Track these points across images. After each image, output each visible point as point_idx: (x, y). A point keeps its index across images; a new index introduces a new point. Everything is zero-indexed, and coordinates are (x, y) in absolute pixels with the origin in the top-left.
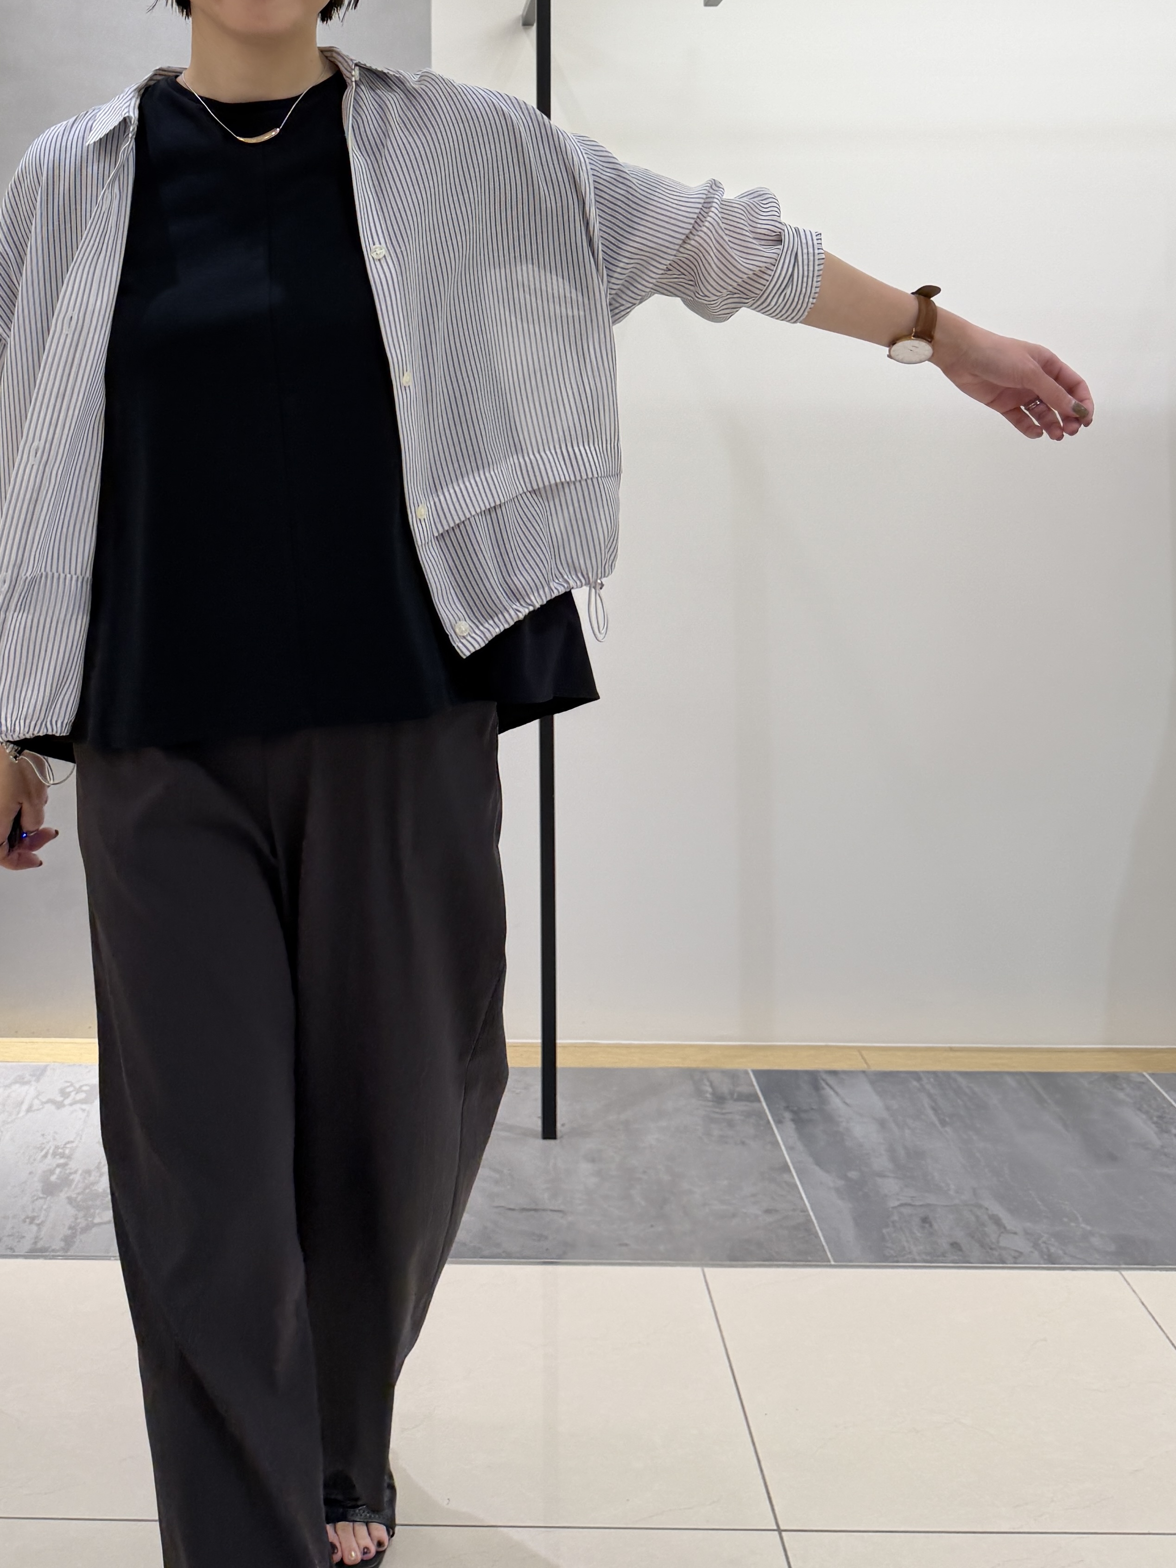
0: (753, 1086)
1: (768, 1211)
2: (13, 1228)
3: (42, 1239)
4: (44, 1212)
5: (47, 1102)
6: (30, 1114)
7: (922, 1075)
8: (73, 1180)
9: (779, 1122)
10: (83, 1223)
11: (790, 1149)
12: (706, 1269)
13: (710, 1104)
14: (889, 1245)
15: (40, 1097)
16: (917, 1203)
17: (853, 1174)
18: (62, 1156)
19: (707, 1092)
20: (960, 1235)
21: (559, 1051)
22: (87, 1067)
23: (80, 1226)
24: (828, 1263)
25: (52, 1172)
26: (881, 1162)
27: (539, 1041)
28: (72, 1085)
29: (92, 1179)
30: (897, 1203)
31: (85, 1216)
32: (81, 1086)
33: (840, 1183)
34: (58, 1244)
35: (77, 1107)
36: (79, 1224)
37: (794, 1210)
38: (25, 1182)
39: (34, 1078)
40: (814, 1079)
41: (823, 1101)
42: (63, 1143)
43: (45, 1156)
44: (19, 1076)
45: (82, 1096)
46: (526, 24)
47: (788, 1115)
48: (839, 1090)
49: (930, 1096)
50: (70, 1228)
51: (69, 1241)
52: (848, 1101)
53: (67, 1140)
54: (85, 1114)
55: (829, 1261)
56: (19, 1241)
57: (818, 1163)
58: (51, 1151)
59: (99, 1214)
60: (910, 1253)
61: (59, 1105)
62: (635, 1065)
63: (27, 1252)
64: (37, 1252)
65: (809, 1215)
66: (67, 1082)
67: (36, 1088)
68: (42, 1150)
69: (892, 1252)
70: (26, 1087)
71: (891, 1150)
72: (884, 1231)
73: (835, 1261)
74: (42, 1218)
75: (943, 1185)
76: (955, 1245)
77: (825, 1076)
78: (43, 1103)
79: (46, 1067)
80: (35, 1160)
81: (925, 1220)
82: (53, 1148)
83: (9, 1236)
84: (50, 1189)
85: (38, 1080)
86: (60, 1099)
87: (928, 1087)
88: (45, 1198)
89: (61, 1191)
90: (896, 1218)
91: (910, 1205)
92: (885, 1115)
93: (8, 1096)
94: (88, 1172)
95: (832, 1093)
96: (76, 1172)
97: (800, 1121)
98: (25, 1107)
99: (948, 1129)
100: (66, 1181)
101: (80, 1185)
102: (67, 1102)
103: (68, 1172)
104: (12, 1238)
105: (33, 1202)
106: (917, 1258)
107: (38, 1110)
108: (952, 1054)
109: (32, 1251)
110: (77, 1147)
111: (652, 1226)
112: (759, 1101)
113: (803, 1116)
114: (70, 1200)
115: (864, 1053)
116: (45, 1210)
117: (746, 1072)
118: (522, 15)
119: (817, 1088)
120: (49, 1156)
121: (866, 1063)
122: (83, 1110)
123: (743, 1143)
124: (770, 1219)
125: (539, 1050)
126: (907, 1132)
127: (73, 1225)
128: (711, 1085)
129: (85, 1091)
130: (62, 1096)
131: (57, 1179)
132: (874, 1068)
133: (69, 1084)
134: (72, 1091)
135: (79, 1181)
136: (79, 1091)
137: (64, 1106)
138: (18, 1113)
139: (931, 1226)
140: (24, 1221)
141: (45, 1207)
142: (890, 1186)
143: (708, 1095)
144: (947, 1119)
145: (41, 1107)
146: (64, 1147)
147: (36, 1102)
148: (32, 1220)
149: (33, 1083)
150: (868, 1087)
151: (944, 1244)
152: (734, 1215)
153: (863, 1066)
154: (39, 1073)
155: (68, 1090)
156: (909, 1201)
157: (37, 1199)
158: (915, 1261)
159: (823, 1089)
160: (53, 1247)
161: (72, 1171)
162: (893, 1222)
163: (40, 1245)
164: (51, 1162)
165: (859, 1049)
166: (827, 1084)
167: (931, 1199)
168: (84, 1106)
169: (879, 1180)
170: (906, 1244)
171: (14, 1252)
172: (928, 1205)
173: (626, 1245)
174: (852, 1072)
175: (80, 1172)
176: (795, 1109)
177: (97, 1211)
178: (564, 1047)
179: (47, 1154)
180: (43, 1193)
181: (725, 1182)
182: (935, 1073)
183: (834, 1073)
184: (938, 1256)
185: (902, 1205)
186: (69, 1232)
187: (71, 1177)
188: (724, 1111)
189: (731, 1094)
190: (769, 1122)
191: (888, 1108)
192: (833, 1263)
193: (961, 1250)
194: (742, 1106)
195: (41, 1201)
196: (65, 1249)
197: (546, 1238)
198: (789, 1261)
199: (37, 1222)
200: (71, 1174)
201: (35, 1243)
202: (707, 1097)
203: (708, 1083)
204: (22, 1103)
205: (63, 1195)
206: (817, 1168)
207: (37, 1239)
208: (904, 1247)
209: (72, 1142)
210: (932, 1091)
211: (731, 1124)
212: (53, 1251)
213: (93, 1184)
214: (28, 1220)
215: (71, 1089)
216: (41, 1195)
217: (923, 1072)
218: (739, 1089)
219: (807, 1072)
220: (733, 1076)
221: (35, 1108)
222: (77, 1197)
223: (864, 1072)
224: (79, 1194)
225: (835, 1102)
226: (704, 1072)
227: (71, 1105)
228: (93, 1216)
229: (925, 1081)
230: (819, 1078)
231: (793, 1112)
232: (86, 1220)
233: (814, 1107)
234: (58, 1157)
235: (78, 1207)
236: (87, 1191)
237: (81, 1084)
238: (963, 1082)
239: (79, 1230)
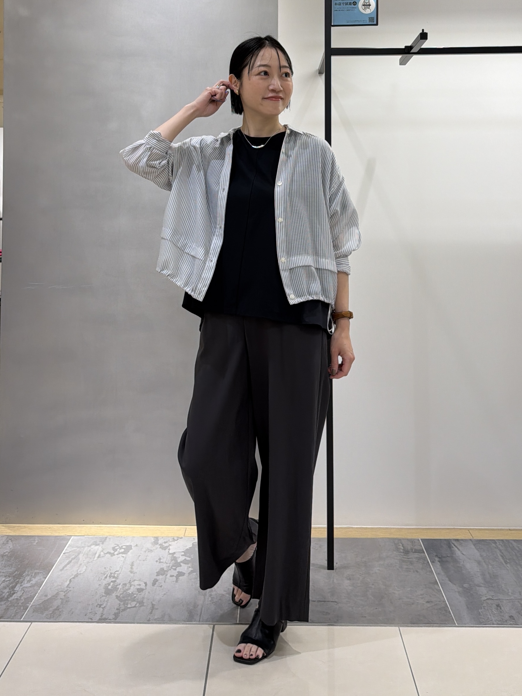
0: (421, 546)
1: (428, 602)
2: (92, 609)
3: (104, 614)
4: (105, 602)
5: (106, 554)
6: (99, 558)
7: (496, 541)
8: (118, 588)
9: (433, 562)
10: (123, 607)
11: (438, 574)
12: (400, 628)
13: (402, 554)
14: (482, 617)
15: (104, 551)
16: (495, 598)
17: (466, 585)
18: (114, 577)
19: (400, 549)
20: (513, 613)
21: (335, 530)
22: (124, 538)
23: (122, 608)
24: (455, 625)
25: (109, 584)
26: (479, 580)
27: (326, 526)
28: (118, 545)
29: (127, 588)
30: (486, 598)
31: (124, 604)
32: (122, 546)
33: (461, 589)
34: (111, 617)
35: (121, 555)
36: (121, 607)
37: (440, 601)
38: (97, 589)
39: (101, 543)
40: (448, 543)
41: (452, 552)
42: (114, 572)
43: (106, 577)
44: (95, 542)
45: (122, 550)
46: (320, 73)
47: (437, 559)
48: (460, 548)
49: (500, 551)
50: (117, 609)
51: (116, 615)
52: (464, 553)
53: (115, 571)
54: (124, 559)
55: (455, 624)
56: (94, 615)
57: (450, 581)
58: (109, 575)
59: (130, 603)
60: (491, 620)
61: (112, 555)
62: (369, 537)
63: (98, 620)
64: (102, 620)
65: (446, 604)
66: (116, 544)
67: (102, 547)
68: (105, 574)
69: (483, 620)
70: (98, 547)
71: (483, 575)
72: (480, 610)
73: (458, 624)
74: (104, 605)
75: (506, 590)
76: (511, 617)
77: (454, 542)
78: (105, 554)
79: (107, 537)
80: (101, 579)
81: (498, 606)
82: (109, 573)
83: (90, 613)
84: (108, 592)
85: (103, 544)
86: (112, 552)
87: (499, 546)
88: (106, 596)
89: (114, 593)
90: (485, 605)
91: (491, 599)
92: (480, 559)
93: (90, 551)
94: (125, 584)
95: (456, 549)
96: (120, 584)
97: (443, 561)
98: (97, 555)
99: (508, 565)
100: (115, 588)
101: (122, 590)
102: (116, 553)
103: (116, 584)
104: (91, 614)
105: (100, 598)
106: (495, 623)
107: (103, 557)
108: (510, 532)
109: (100, 619)
110: (120, 573)
111: (376, 608)
112: (424, 553)
113: (444, 559)
114: (117, 596)
115: (470, 531)
116: (106, 601)
117: (418, 540)
118: (318, 69)
119: (450, 547)
120: (108, 577)
121: (472, 536)
122: (123, 557)
123: (417, 571)
124: (429, 605)
125: (326, 530)
126: (490, 566)
127: (119, 608)
128: (403, 546)
129: (124, 549)
130: (114, 551)
131: (112, 587)
132: (475, 538)
133: (116, 545)
134: (118, 549)
135: (121, 589)
136: (121, 548)
137: (114, 555)
138: (94, 558)
139: (501, 608)
140: (97, 606)
141: (106, 600)
142: (483, 590)
143: (402, 550)
144: (508, 561)
145: (104, 555)
146: (114, 573)
147: (102, 553)
148: (100, 606)
149: (101, 545)
150: (473, 547)
151: (507, 617)
152: (413, 604)
153: (471, 538)
154: (103, 540)
155: (116, 548)
156: (491, 598)
157: (102, 597)
158: (494, 624)
159: (453, 547)
160: (110, 618)
161: (118, 584)
162: (483, 607)
163: (104, 616)
164: (108, 580)
165: (469, 530)
166: (455, 545)
167: (501, 597)
168: (124, 555)
169: (478, 588)
170: (490, 617)
171: (92, 620)
172: (499, 599)
173: (365, 617)
174: (466, 540)
175: (121, 584)
176: (440, 556)
177: (130, 602)
178: (337, 528)
179: (107, 576)
180: (105, 594)
181: (409, 589)
182: (502, 540)
183: (457, 540)
184: (504, 622)
185: (488, 599)
186: (117, 611)
187: (118, 587)
188: (408, 557)
189: (412, 549)
190: (428, 562)
191: (481, 556)
192: (457, 625)
193: (514, 619)
194: (416, 555)
195: (105, 597)
196: (115, 619)
197: (329, 614)
198: (437, 624)
199: (103, 607)
200: (117, 585)
201: (102, 616)
202: (401, 551)
203: (401, 545)
204: (96, 553)
205: (114, 595)
206: (450, 583)
207: (102, 614)
208: (489, 618)
209: (118, 571)
210: (501, 548)
211: (411, 563)
212: (110, 619)
213: (127, 590)
214: (98, 606)
215: (117, 547)
216: (104, 595)
217: (497, 540)
218: (416, 547)
219: (445, 540)
220: (412, 541)
221: (101, 556)
222: (120, 596)
223: (471, 540)
224: (120, 594)
225: (458, 553)
226: (399, 540)
227: (117, 554)
228: (127, 604)
229: (498, 544)
230: (451, 543)
231: (439, 558)
232: (125, 606)
233: (449, 556)
234: (112, 578)
235: (121, 600)
236: (125, 593)
237: (122, 545)
238: (515, 544)
239: (121, 610)
